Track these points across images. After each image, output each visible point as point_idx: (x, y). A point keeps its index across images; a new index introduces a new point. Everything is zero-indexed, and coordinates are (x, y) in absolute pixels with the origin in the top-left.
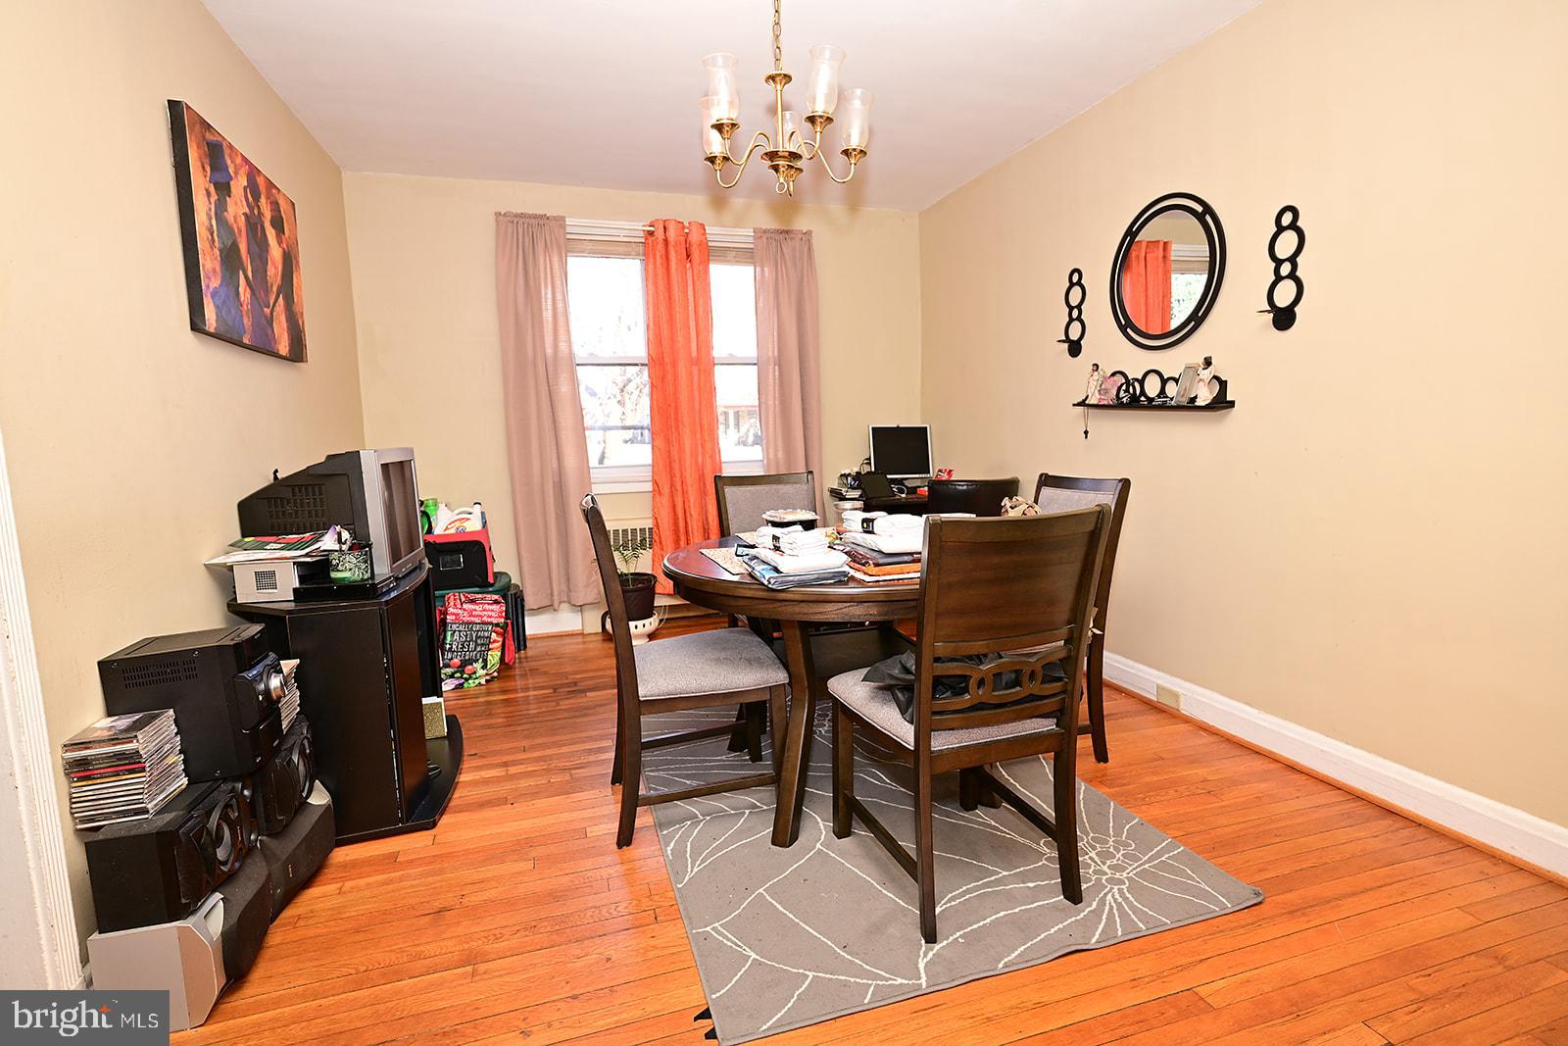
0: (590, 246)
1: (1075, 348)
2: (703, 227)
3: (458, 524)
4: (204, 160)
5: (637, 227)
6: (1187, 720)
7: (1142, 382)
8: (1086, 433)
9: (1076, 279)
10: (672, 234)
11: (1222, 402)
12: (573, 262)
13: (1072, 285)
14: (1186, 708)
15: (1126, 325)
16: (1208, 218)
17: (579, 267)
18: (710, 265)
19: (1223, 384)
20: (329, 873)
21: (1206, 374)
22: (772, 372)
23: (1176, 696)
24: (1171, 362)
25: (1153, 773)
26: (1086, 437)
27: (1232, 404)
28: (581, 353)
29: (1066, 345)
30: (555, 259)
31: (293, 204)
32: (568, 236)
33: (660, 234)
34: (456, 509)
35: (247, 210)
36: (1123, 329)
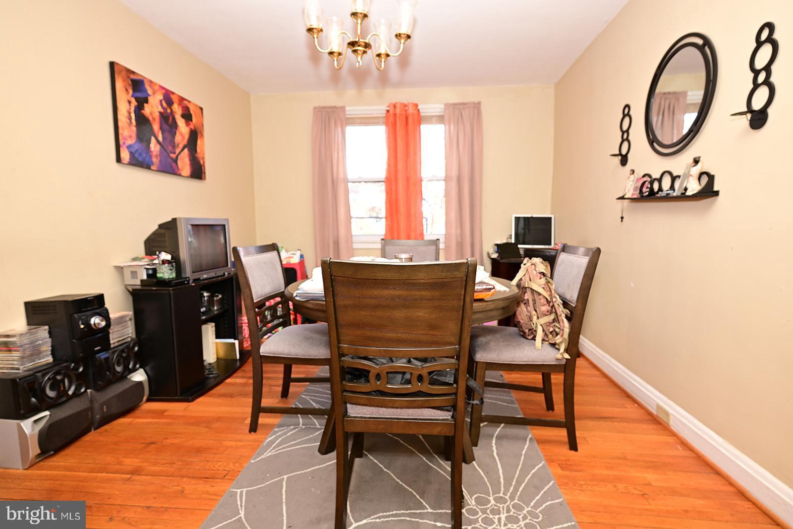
0: (359, 121)
1: (624, 160)
2: (416, 105)
3: (288, 259)
4: (128, 87)
5: (380, 109)
6: (673, 434)
7: (660, 180)
8: (622, 218)
9: (626, 112)
10: (398, 111)
11: (709, 192)
12: (349, 130)
13: (624, 116)
14: (674, 425)
15: (653, 140)
16: (707, 50)
17: (351, 131)
18: (422, 126)
19: (711, 178)
20: (137, 413)
21: (696, 170)
22: (454, 184)
23: (667, 414)
24: (679, 164)
25: (607, 468)
26: (622, 221)
27: (717, 193)
28: (350, 176)
29: (620, 157)
30: (340, 129)
31: (201, 109)
32: (347, 116)
33: (391, 112)
34: (290, 251)
35: (162, 110)
36: (651, 143)
